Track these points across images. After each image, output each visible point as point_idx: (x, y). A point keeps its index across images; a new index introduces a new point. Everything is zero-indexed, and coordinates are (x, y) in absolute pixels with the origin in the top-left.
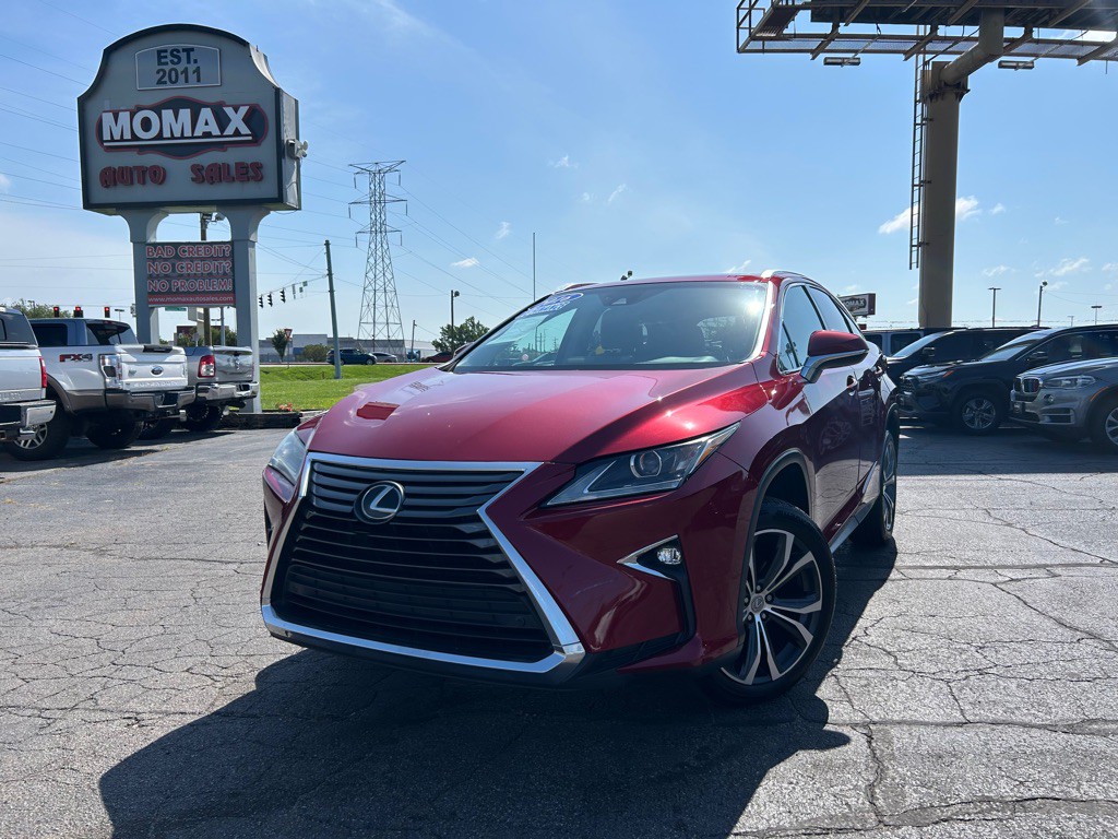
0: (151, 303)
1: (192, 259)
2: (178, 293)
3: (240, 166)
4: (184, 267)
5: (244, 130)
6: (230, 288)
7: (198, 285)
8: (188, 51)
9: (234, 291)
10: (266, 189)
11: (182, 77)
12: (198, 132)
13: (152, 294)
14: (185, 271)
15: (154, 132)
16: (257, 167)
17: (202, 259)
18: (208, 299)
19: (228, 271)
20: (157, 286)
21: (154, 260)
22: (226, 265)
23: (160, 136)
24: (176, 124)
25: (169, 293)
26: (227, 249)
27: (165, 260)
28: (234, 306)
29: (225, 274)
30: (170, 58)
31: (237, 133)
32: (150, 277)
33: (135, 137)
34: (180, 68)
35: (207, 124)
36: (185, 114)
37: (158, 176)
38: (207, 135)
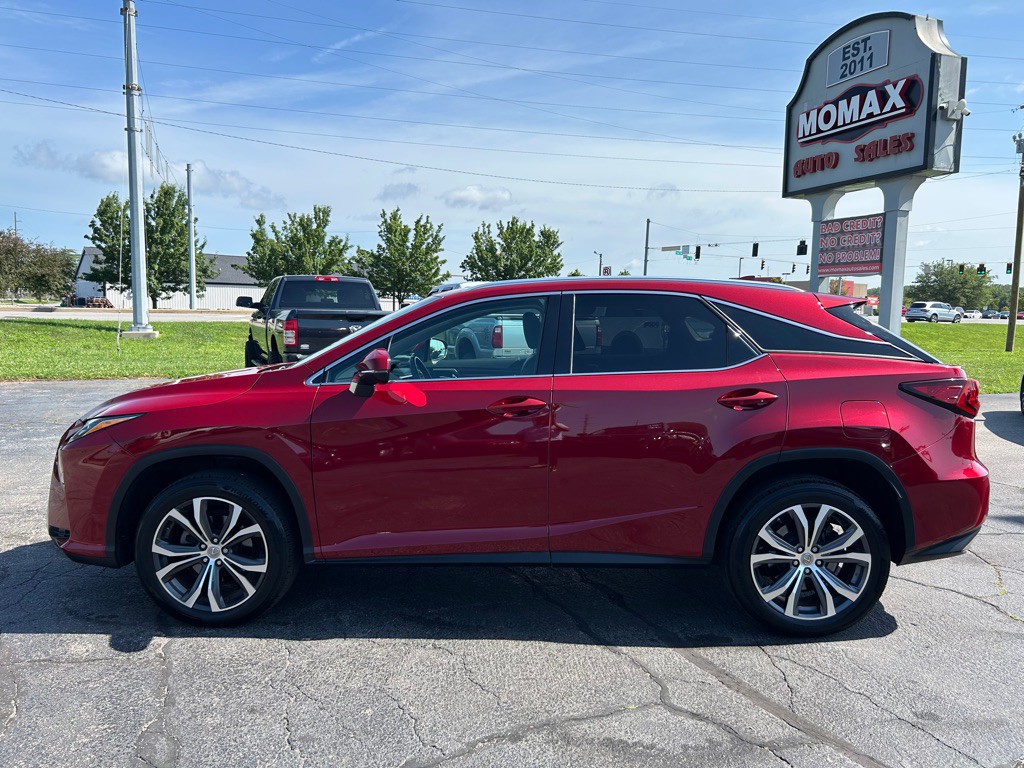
0: (820, 273)
1: (852, 233)
2: (839, 264)
3: (895, 139)
4: (847, 241)
5: (900, 103)
6: (878, 258)
7: (855, 256)
8: (865, 41)
9: (881, 260)
10: (915, 158)
11: (859, 66)
12: (863, 116)
13: (821, 266)
14: (846, 244)
15: (832, 123)
16: (910, 137)
17: (860, 232)
18: (860, 269)
19: (878, 242)
20: (826, 258)
21: (825, 235)
22: (878, 235)
23: (835, 126)
24: (848, 112)
25: (834, 264)
26: (879, 220)
27: (834, 234)
28: (880, 274)
29: (876, 244)
30: (852, 51)
31: (894, 108)
32: (822, 251)
33: (819, 131)
34: (858, 59)
35: (871, 105)
36: (856, 100)
37: (833, 161)
38: (871, 115)
